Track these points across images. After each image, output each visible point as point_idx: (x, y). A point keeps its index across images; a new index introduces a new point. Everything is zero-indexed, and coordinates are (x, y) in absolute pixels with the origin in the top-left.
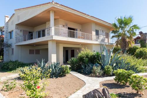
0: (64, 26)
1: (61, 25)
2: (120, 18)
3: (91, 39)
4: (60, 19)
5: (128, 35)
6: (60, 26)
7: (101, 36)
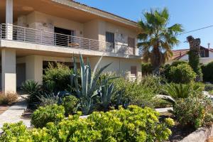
0: (44, 24)
1: (38, 22)
2: (150, 12)
3: (97, 49)
4: (36, 12)
5: (163, 40)
6: (37, 24)
7: (119, 43)
